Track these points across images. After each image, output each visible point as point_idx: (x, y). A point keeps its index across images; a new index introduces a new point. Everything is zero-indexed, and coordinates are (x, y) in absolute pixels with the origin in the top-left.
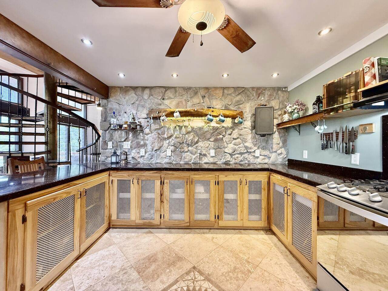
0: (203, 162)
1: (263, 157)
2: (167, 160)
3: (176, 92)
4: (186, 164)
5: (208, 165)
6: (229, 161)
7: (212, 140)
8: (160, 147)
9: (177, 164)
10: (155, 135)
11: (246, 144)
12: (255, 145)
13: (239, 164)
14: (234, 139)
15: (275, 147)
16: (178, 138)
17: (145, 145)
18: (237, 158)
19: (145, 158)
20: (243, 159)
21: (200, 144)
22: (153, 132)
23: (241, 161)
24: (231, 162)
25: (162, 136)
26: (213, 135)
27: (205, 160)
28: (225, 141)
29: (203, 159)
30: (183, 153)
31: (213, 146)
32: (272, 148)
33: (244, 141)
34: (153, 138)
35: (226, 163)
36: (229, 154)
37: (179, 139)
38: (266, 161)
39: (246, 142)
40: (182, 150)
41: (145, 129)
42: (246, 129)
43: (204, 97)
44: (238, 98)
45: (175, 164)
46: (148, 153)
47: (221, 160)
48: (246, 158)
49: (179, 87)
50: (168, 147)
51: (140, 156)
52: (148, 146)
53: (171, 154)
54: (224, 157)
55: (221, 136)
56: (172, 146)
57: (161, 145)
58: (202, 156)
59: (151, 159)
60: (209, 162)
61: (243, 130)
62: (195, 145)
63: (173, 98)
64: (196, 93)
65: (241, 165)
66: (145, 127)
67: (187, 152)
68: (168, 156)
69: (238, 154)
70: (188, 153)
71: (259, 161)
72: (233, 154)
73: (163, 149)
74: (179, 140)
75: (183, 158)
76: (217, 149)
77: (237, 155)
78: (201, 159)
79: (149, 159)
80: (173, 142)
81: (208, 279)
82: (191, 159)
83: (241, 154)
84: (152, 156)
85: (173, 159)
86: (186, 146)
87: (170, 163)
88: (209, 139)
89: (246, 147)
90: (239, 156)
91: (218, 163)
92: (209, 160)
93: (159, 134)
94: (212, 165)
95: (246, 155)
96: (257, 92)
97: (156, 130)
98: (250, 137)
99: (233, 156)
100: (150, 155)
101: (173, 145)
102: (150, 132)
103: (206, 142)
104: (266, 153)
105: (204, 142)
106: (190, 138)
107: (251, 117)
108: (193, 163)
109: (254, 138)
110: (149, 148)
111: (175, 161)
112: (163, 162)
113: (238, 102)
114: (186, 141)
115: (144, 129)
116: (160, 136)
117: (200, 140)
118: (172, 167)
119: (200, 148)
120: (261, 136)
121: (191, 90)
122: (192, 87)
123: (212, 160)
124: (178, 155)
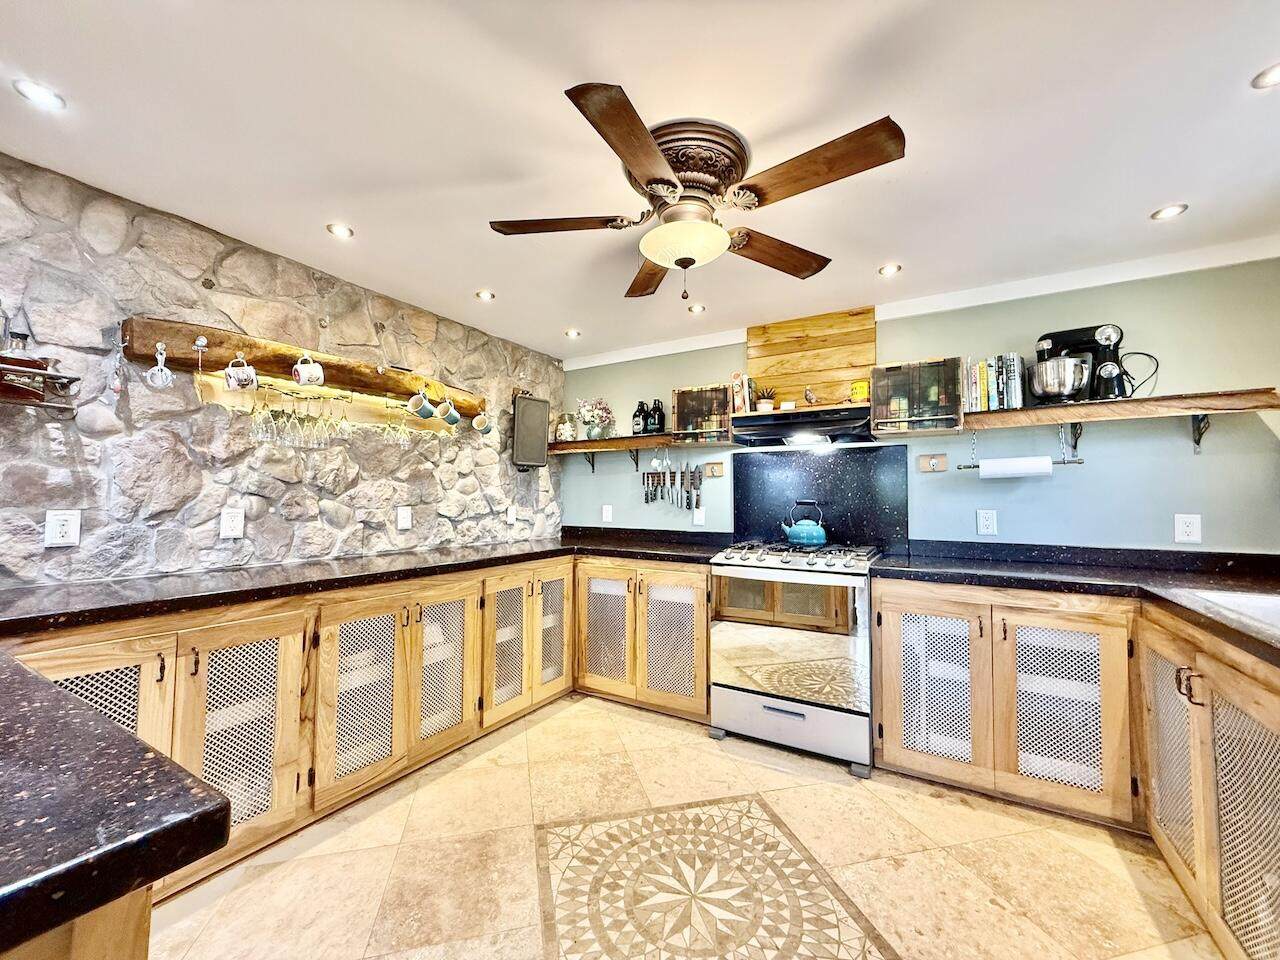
0: (373, 552)
1: (521, 525)
2: (219, 558)
3: (274, 274)
4: (310, 564)
5: (388, 559)
6: (449, 541)
7: (403, 474)
8: (185, 500)
9: (271, 568)
10: (154, 439)
11: (490, 491)
12: (507, 493)
13: (472, 547)
14: (462, 475)
15: (542, 497)
16: (278, 461)
17: (79, 490)
18: (468, 530)
19: (82, 555)
20: (480, 534)
21: (365, 488)
22: (139, 425)
23: (478, 538)
24: (452, 545)
25: (198, 449)
26: (407, 461)
27: (380, 543)
28: (438, 481)
29: (374, 539)
30: (297, 524)
31: (406, 496)
32: (537, 501)
33: (483, 482)
34: (143, 457)
35: (442, 549)
36: (449, 518)
37: (284, 467)
38: (527, 534)
39: (488, 485)
40: (297, 511)
41: (87, 402)
42: (489, 449)
43: (380, 327)
44: (473, 359)
45: (258, 573)
46: (101, 532)
47: (426, 539)
48: (488, 529)
49: (289, 261)
50: (226, 497)
51: (39, 548)
52: (102, 493)
53: (245, 526)
54: (435, 531)
55: (429, 465)
56: (244, 494)
57: (189, 491)
58: (371, 532)
59: (125, 557)
60: (393, 548)
61: (482, 451)
62: (348, 493)
63: (259, 297)
64: (354, 306)
65: (477, 550)
66: (83, 396)
67: (314, 518)
68: (225, 540)
69: (470, 518)
70: (318, 524)
71: (514, 534)
72: (461, 518)
73: (201, 507)
74: (283, 470)
75: (296, 541)
76: (420, 503)
77: (468, 523)
78: (366, 541)
79: (106, 559)
80: (255, 477)
81: (587, 821)
82: (332, 545)
83: (478, 517)
84: (132, 544)
85: (252, 549)
86: (310, 494)
87: (237, 569)
88: (393, 472)
89: (489, 500)
90: (472, 523)
91: (418, 549)
92: (395, 542)
93: (176, 436)
94: (402, 559)
95: (488, 522)
96: (513, 356)
97: (161, 415)
98: (497, 471)
99: (459, 527)
100: (119, 542)
101: (253, 489)
102: (120, 424)
103: (383, 481)
104: (527, 513)
105: (378, 483)
106: (329, 467)
107: (500, 418)
108: (337, 559)
109: (505, 474)
110: (111, 503)
111: (258, 559)
112: (198, 569)
113: (472, 369)
114: (315, 478)
115: (75, 403)
116: (183, 449)
117: (365, 475)
118: (247, 586)
119: (364, 502)
120: (519, 471)
121: (336, 290)
122: (338, 280)
123: (401, 542)
124: (274, 531)
